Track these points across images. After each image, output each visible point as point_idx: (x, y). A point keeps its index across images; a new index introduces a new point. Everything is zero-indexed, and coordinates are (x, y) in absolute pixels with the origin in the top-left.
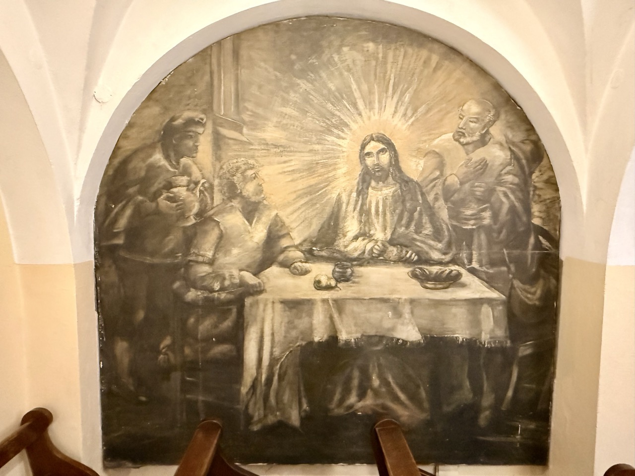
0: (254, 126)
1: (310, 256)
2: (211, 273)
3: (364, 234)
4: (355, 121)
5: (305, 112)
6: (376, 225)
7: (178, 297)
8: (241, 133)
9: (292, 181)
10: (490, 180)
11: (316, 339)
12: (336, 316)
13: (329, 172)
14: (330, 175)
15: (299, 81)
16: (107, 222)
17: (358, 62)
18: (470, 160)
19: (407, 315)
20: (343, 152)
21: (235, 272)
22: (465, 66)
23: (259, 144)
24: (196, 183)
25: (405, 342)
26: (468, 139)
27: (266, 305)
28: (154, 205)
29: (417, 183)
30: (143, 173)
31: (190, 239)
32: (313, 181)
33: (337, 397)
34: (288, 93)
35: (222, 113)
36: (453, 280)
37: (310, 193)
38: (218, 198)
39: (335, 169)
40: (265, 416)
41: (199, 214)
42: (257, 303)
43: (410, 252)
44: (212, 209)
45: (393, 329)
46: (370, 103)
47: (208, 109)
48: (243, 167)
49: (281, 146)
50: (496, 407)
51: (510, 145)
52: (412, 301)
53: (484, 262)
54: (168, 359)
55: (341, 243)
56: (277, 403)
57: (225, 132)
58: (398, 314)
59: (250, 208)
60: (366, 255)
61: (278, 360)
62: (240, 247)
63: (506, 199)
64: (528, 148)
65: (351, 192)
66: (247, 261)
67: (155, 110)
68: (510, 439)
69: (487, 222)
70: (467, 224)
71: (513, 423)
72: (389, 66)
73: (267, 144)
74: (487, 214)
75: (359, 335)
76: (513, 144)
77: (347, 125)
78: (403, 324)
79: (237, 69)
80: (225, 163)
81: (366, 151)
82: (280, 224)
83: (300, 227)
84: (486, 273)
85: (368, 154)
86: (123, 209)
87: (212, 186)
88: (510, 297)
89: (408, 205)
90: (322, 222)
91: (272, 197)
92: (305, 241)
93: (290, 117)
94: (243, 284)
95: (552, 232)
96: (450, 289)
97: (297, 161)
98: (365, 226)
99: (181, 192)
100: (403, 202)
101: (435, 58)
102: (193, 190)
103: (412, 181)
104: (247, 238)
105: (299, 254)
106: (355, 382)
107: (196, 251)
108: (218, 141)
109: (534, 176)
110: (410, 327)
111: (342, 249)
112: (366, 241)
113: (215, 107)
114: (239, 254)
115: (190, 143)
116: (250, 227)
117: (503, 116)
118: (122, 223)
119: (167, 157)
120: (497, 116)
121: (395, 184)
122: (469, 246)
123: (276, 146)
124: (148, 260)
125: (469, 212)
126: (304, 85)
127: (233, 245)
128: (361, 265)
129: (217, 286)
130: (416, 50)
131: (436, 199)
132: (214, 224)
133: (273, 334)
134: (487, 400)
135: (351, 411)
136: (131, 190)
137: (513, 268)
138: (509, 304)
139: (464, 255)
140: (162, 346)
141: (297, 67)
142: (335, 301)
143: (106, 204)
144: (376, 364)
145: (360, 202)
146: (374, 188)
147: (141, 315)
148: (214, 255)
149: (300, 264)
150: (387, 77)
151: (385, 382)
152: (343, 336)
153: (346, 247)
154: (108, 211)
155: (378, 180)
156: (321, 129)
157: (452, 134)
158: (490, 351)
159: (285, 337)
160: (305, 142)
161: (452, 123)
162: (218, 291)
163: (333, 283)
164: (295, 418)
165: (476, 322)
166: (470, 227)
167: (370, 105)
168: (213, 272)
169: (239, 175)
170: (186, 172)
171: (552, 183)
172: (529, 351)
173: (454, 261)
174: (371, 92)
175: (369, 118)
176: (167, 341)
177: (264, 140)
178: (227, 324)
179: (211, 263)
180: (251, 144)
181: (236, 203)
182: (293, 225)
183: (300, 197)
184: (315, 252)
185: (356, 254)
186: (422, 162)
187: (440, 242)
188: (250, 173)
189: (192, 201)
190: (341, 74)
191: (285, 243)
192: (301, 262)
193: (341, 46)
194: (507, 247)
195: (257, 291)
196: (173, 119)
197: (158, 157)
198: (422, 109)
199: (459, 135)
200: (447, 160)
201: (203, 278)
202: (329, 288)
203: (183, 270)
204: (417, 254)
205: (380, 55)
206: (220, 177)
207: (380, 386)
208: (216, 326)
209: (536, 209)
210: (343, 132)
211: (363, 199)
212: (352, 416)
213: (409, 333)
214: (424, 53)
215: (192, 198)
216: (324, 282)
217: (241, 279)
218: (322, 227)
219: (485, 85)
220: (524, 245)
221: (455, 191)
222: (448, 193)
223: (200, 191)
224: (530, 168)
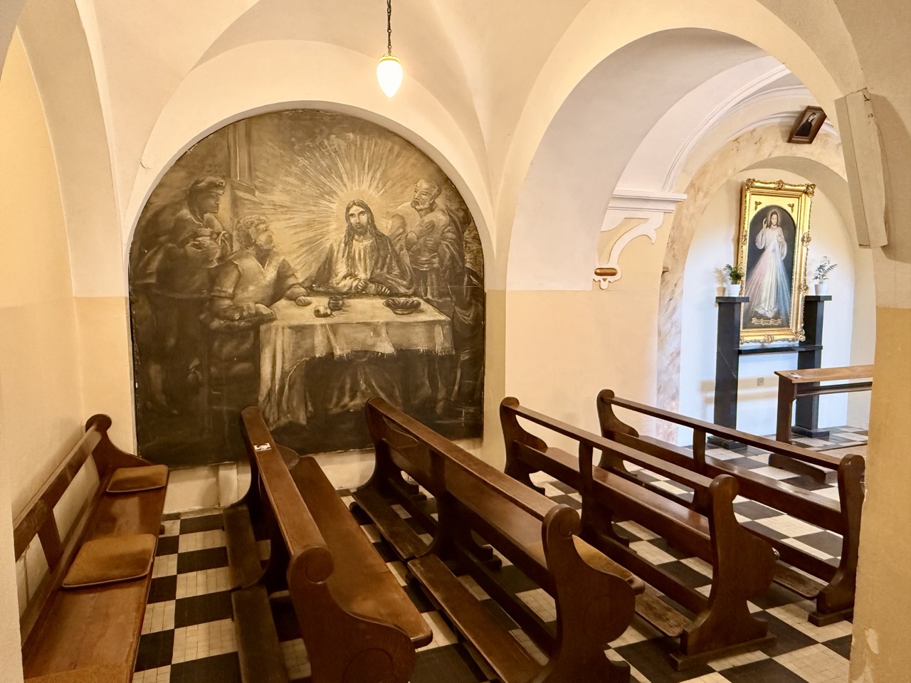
0: (264, 191)
1: (311, 291)
2: (231, 306)
3: (350, 275)
4: (342, 191)
5: (303, 182)
6: (360, 268)
7: (205, 326)
8: (254, 195)
9: (296, 233)
10: (437, 236)
11: (318, 355)
12: (332, 337)
13: (323, 228)
14: (325, 229)
15: (298, 158)
16: (141, 264)
17: (342, 147)
18: (423, 222)
19: (384, 335)
20: (334, 213)
21: (252, 305)
22: (417, 155)
23: (269, 205)
24: (218, 234)
25: (383, 355)
26: (422, 207)
27: (277, 330)
28: (182, 251)
29: (387, 237)
30: (172, 225)
31: (214, 279)
32: (311, 234)
33: (334, 400)
34: (290, 167)
35: (238, 179)
36: (415, 308)
37: (310, 243)
38: (236, 247)
39: (327, 226)
40: (279, 418)
41: (220, 259)
42: (269, 329)
43: (384, 288)
44: (232, 254)
45: (374, 345)
46: (352, 177)
47: (227, 175)
48: (256, 222)
49: (286, 207)
50: (447, 399)
51: (448, 212)
52: (387, 324)
53: (435, 294)
54: (197, 378)
55: (334, 281)
56: (288, 408)
57: (241, 194)
58: (377, 334)
59: (262, 254)
60: (353, 290)
61: (288, 373)
62: (256, 285)
63: (447, 250)
64: (461, 214)
65: (341, 243)
66: (260, 296)
67: (182, 174)
68: (457, 421)
69: (436, 266)
70: (423, 268)
71: (459, 409)
72: (365, 151)
73: (275, 205)
74: (436, 260)
75: (349, 351)
76: (451, 211)
77: (335, 193)
78: (381, 341)
79: (249, 145)
80: (241, 219)
81: (350, 213)
82: (287, 267)
83: (304, 268)
84: (437, 302)
85: (352, 215)
86: (155, 253)
87: (231, 236)
88: (452, 319)
89: (382, 253)
90: (319, 265)
91: (280, 246)
92: (306, 280)
93: (292, 185)
94: (258, 313)
95: (478, 273)
96: (413, 314)
97: (299, 218)
98: (351, 268)
99: (206, 241)
100: (378, 250)
101: (397, 148)
102: (216, 239)
103: (384, 235)
104: (262, 277)
105: (302, 290)
106: (348, 386)
107: (219, 288)
108: (235, 202)
109: (465, 234)
110: (386, 344)
111: (335, 286)
112: (352, 280)
113: (232, 174)
114: (254, 290)
115: (212, 202)
116: (263, 269)
117: (443, 192)
118: (154, 265)
119: (193, 212)
120: (440, 192)
121: (371, 238)
122: (425, 283)
123: (282, 207)
124: (178, 296)
125: (424, 259)
126: (302, 161)
127: (250, 283)
128: (349, 298)
129: (237, 316)
130: (384, 141)
131: (401, 249)
132: (233, 266)
133: (283, 353)
134: (441, 394)
135: (345, 409)
136: (162, 239)
137: (454, 299)
138: (452, 324)
139: (421, 289)
140: (191, 367)
141: (296, 147)
142: (332, 326)
143: (140, 249)
144: (362, 371)
145: (347, 251)
146: (357, 240)
147: (172, 342)
148: (234, 291)
149: (303, 297)
150: (364, 159)
151: (370, 386)
152: (338, 352)
153: (338, 284)
154: (142, 255)
155: (360, 234)
156: (317, 195)
157: (410, 203)
158: (442, 358)
159: (293, 354)
160: (305, 204)
161: (410, 194)
162: (237, 320)
163: (329, 311)
164: (302, 419)
165: (431, 338)
166: (425, 269)
167: (352, 179)
168: (234, 305)
169: (253, 228)
170: (209, 224)
171: (477, 239)
172: (467, 357)
173: (415, 294)
174: (352, 169)
175: (352, 188)
176: (196, 362)
177: (273, 201)
178: (247, 345)
179: (232, 297)
180: (262, 204)
181: (251, 250)
182: (298, 267)
183: (302, 246)
184: (315, 289)
185: (345, 290)
186: (390, 222)
187: (405, 280)
188: (262, 226)
189: (215, 248)
190: (330, 155)
191: (291, 281)
192: (305, 296)
193: (329, 135)
194: (450, 284)
195: (271, 319)
196: (197, 182)
197: (185, 213)
198: (389, 184)
199: (415, 203)
200: (408, 221)
201: (225, 310)
202: (326, 315)
203: (208, 304)
204: (390, 289)
205: (358, 143)
206: (238, 230)
207: (366, 389)
208: (237, 348)
209: (467, 257)
210: (332, 197)
211: (349, 248)
212: (346, 412)
213: (386, 348)
214: (390, 144)
215: (215, 245)
216: (322, 310)
217: (257, 309)
218: (319, 269)
219: (431, 169)
220: (460, 282)
221: (415, 244)
222: (409, 245)
223: (221, 240)
224: (462, 228)
